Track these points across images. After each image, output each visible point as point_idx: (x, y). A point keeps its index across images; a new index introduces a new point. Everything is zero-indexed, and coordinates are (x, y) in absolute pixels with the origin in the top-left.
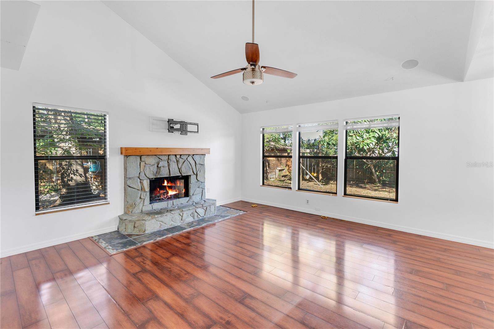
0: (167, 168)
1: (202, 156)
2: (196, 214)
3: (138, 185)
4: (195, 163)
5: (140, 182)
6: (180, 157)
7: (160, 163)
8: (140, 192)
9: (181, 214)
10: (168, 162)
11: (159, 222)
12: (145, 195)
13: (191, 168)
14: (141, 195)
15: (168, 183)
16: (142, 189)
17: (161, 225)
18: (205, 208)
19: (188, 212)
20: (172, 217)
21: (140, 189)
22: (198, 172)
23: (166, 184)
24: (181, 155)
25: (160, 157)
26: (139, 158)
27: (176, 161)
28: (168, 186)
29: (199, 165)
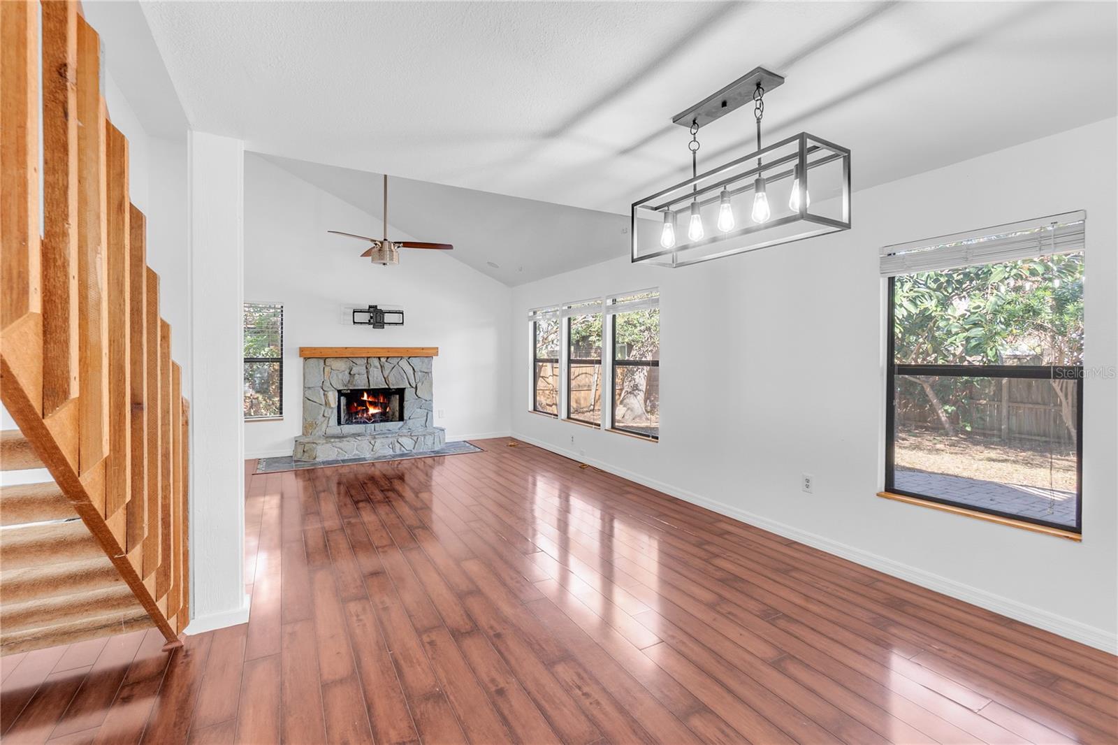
0: (366, 375)
1: (426, 360)
2: (397, 445)
3: (321, 398)
4: (414, 369)
5: (324, 394)
6: (386, 361)
7: (354, 368)
8: (323, 408)
9: (373, 442)
10: (367, 368)
11: (336, 449)
12: (330, 413)
13: (405, 377)
14: (324, 412)
15: (368, 397)
16: (327, 404)
17: (339, 453)
18: (415, 438)
19: (383, 440)
20: (358, 445)
21: (324, 403)
22: (419, 385)
23: (365, 398)
24: (388, 358)
25: (354, 360)
26: (322, 362)
27: (379, 367)
28: (369, 402)
29: (420, 373)
